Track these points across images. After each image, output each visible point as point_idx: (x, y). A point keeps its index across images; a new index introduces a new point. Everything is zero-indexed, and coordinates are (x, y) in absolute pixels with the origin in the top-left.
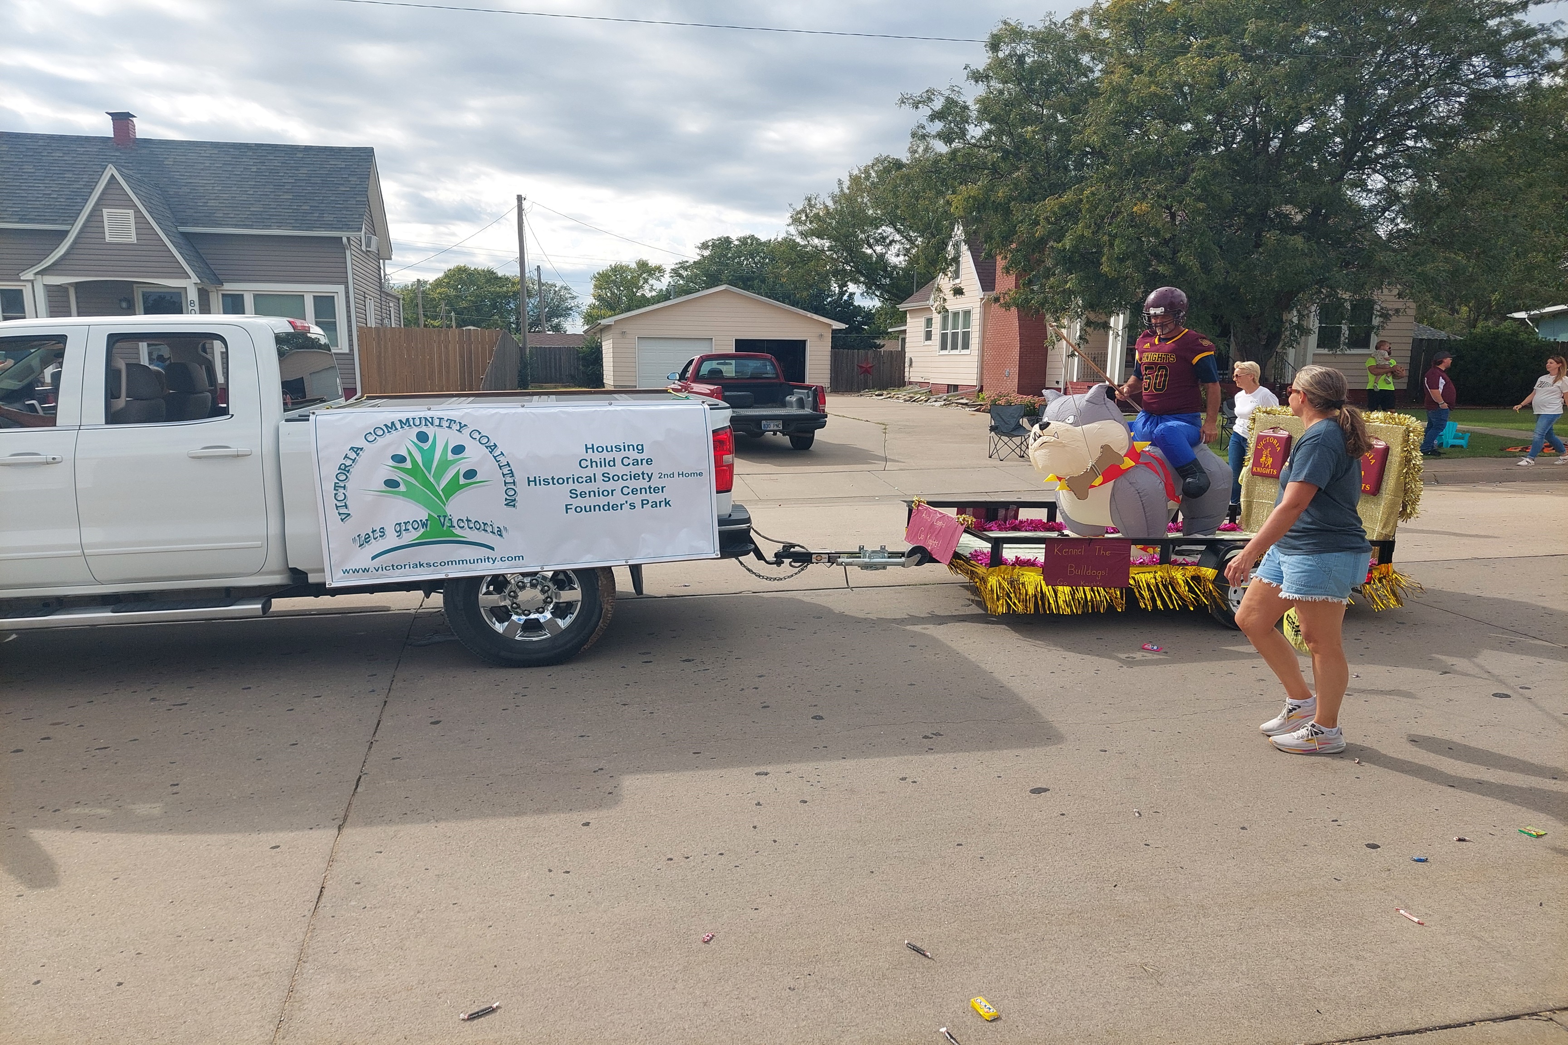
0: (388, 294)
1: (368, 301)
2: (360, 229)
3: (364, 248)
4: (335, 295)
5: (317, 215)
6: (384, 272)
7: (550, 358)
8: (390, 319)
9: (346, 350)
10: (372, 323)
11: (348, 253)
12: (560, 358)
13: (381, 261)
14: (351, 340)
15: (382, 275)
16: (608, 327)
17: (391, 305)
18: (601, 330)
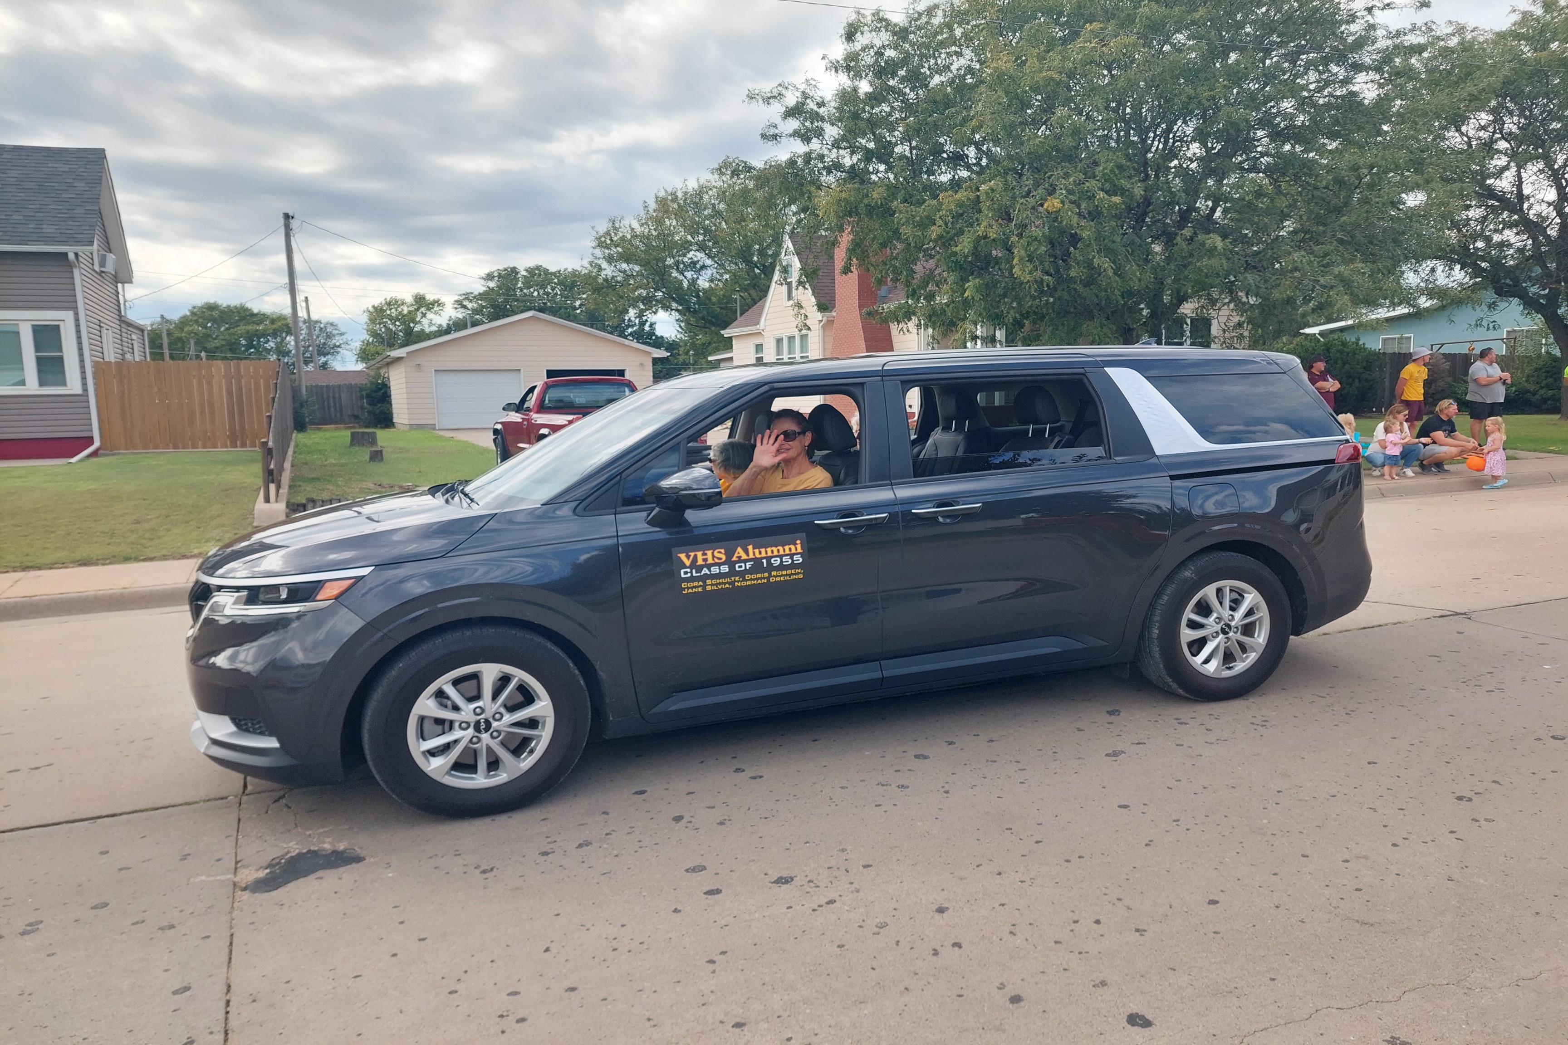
0: (130, 324)
1: (104, 331)
2: (91, 243)
3: (97, 268)
4: (61, 324)
5: (33, 226)
6: (124, 296)
7: (328, 397)
8: (133, 353)
9: (78, 390)
10: (111, 356)
11: (76, 272)
12: (340, 397)
13: (120, 285)
14: (84, 378)
15: (122, 301)
16: (399, 359)
17: (134, 337)
18: (388, 364)
